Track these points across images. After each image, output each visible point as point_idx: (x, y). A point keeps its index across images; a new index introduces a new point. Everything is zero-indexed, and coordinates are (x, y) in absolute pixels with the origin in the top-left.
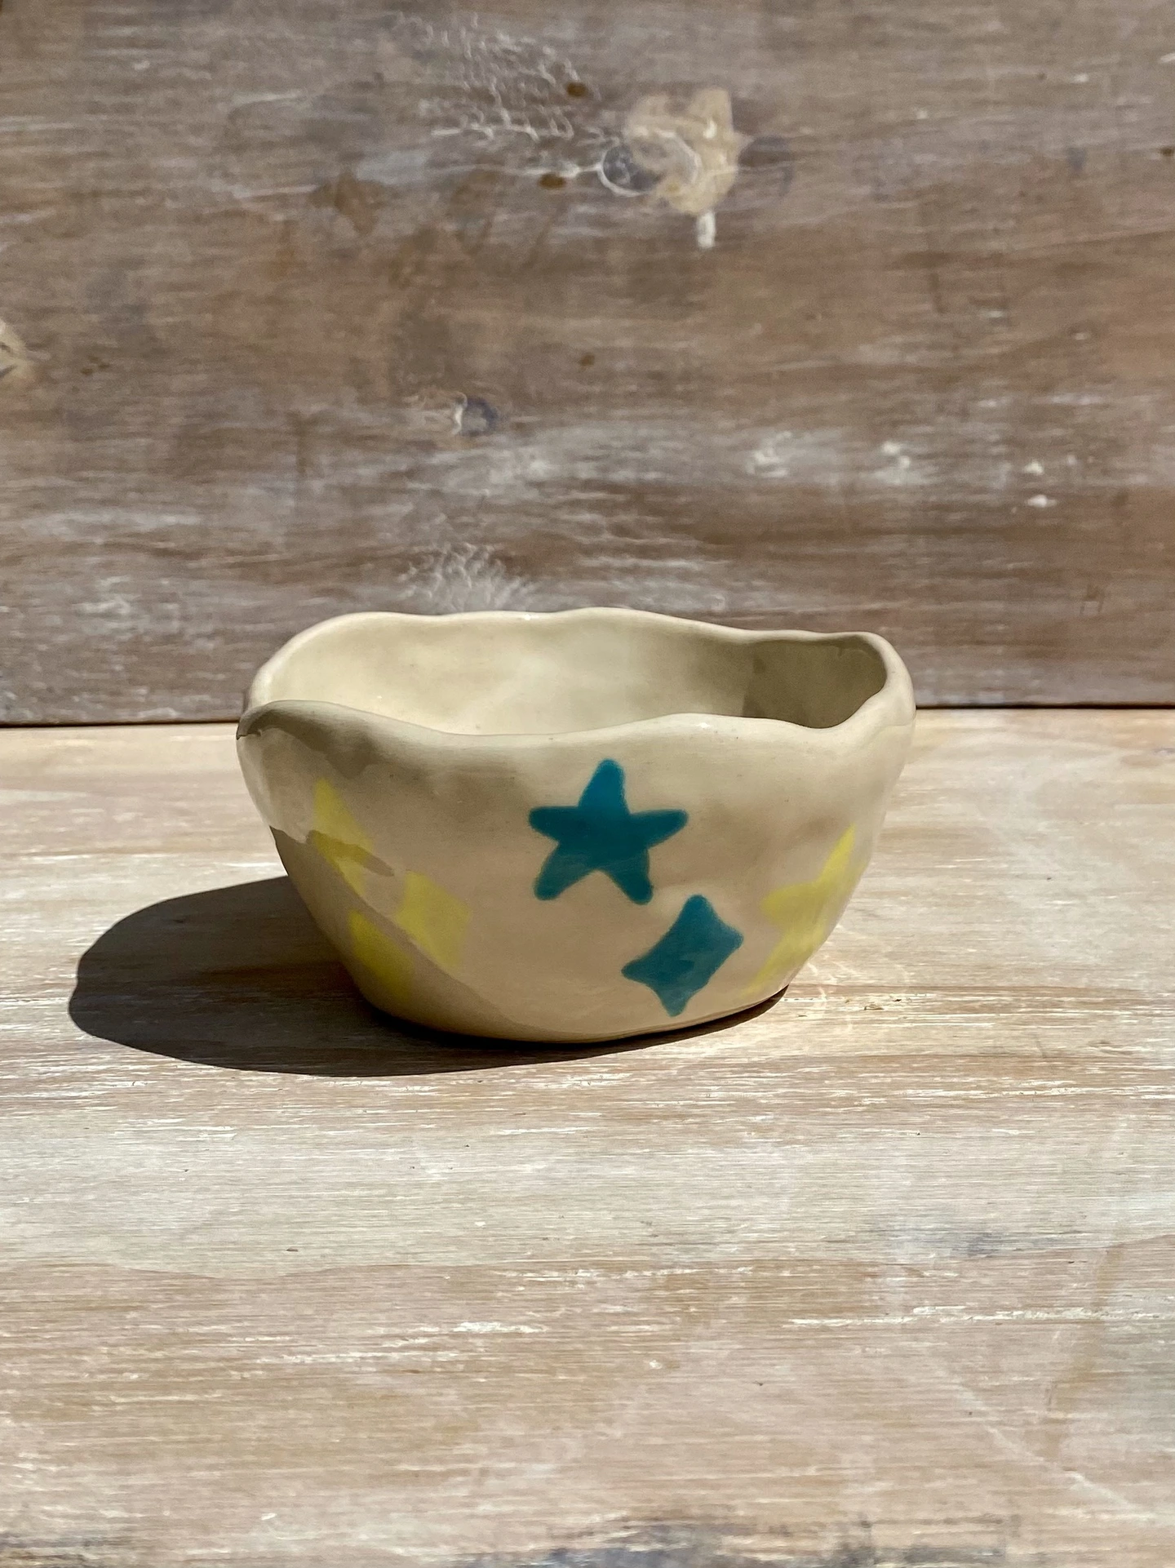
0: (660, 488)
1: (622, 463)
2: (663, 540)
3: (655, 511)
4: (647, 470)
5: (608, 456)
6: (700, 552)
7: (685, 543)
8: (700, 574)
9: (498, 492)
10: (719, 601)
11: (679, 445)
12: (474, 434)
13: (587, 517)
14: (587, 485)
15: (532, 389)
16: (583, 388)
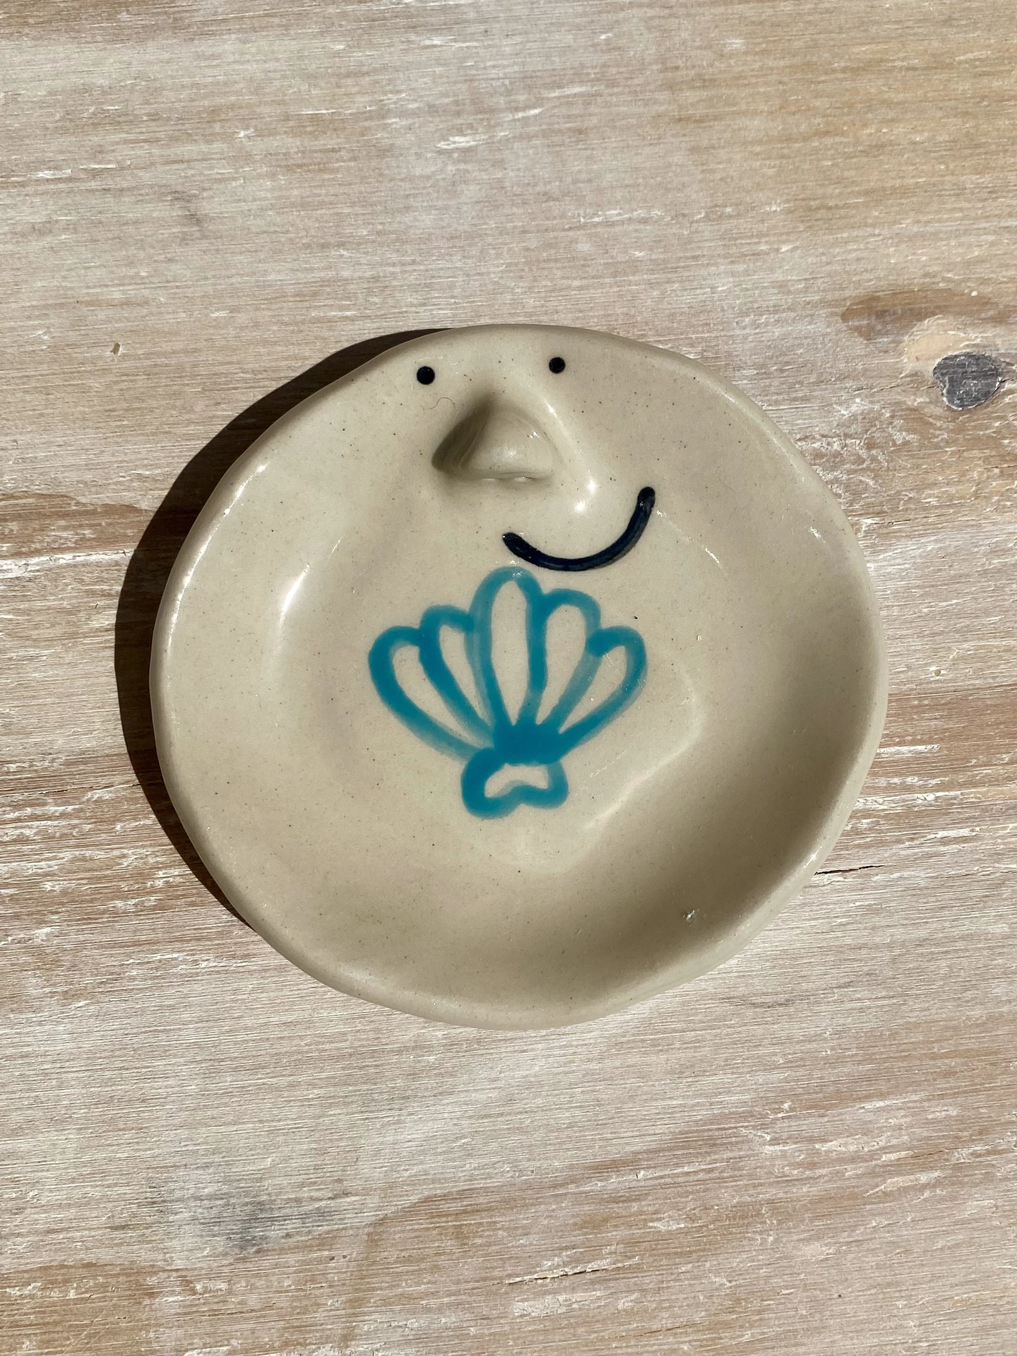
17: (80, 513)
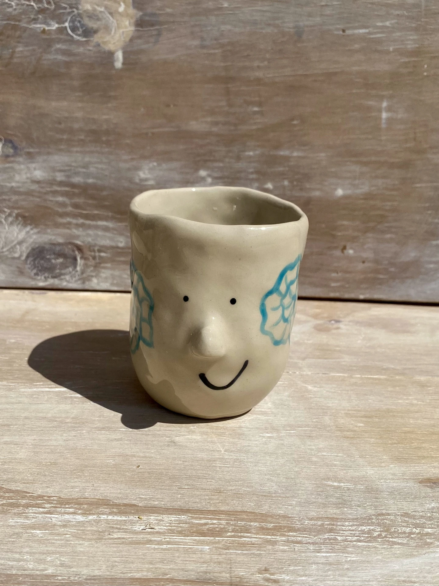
0: (94, 187)
1: (77, 174)
2: (96, 212)
3: (92, 197)
4: (88, 178)
5: (70, 170)
6: (112, 218)
7: (106, 214)
8: (113, 229)
9: (20, 185)
10: (121, 242)
11: (104, 166)
12: (7, 156)
13: (60, 199)
14: (61, 184)
15: (35, 135)
16: (59, 136)
17: (113, 505)
